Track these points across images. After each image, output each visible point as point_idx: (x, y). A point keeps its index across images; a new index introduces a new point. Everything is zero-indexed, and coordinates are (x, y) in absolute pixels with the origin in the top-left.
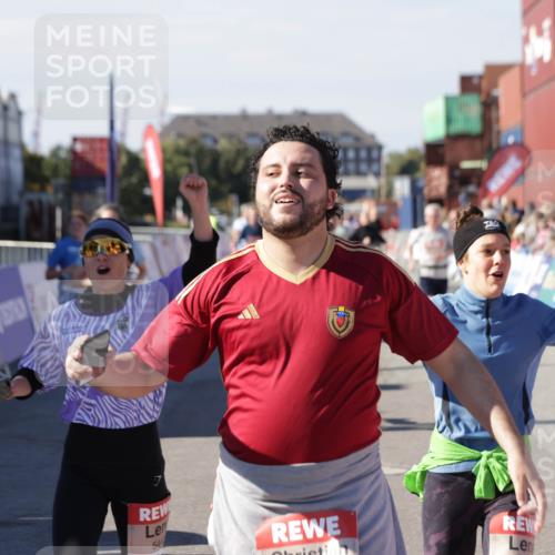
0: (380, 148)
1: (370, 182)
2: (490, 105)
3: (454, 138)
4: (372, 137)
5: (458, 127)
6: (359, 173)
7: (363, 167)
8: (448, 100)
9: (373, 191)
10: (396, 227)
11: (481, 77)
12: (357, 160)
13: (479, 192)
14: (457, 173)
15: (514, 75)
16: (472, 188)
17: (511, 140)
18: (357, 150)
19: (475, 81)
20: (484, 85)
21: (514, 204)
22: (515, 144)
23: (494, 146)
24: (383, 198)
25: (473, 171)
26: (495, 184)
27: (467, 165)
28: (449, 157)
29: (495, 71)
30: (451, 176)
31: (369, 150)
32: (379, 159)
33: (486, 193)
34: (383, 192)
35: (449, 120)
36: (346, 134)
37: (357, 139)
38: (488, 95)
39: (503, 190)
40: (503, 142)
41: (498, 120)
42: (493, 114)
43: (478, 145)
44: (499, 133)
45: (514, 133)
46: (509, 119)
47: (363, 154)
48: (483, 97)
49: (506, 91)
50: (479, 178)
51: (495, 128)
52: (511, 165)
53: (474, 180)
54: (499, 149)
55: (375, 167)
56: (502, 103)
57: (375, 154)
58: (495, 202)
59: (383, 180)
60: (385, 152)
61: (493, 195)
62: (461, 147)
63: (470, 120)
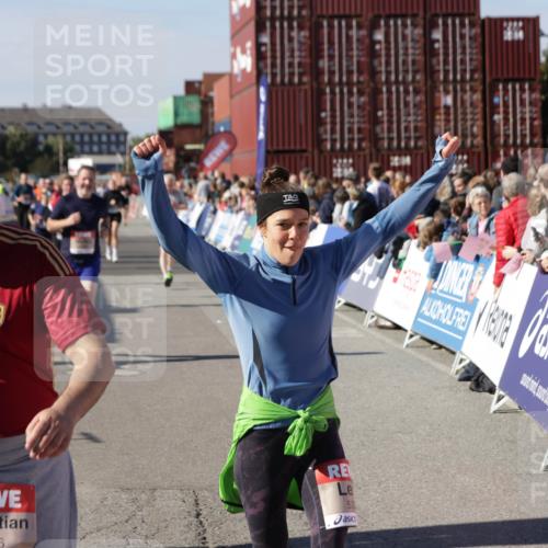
0: (126, 134)
1: (118, 159)
2: (207, 103)
3: (180, 127)
4: (120, 125)
5: (184, 119)
6: (110, 153)
7: (113, 148)
8: (176, 99)
9: (120, 166)
10: (136, 193)
11: (200, 83)
12: (109, 143)
13: (198, 167)
14: (182, 153)
15: (225, 82)
16: (193, 164)
17: (222, 129)
18: (109, 136)
19: (197, 85)
20: (203, 88)
21: (223, 176)
22: (225, 132)
23: (210, 132)
24: (127, 172)
25: (194, 152)
26: (209, 162)
27: (189, 147)
28: (176, 141)
29: (211, 78)
30: (177, 155)
31: (117, 135)
32: (125, 143)
33: (203, 167)
34: (127, 167)
35: (176, 114)
36: (101, 123)
37: (109, 127)
38: (206, 96)
39: (215, 166)
40: (216, 130)
41: (213, 114)
42: (210, 110)
43: (198, 132)
44: (213, 124)
45: (224, 124)
46: (221, 114)
47: (113, 138)
48: (202, 97)
49: (219, 93)
50: (198, 157)
51: (211, 120)
52: (222, 147)
53: (195, 158)
54: (213, 135)
55: (122, 148)
56: (216, 101)
57: (122, 138)
58: (209, 174)
59: (127, 158)
60: (129, 137)
61: (208, 169)
62: (185, 134)
63: (192, 114)
